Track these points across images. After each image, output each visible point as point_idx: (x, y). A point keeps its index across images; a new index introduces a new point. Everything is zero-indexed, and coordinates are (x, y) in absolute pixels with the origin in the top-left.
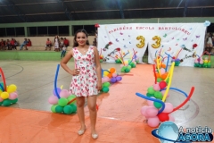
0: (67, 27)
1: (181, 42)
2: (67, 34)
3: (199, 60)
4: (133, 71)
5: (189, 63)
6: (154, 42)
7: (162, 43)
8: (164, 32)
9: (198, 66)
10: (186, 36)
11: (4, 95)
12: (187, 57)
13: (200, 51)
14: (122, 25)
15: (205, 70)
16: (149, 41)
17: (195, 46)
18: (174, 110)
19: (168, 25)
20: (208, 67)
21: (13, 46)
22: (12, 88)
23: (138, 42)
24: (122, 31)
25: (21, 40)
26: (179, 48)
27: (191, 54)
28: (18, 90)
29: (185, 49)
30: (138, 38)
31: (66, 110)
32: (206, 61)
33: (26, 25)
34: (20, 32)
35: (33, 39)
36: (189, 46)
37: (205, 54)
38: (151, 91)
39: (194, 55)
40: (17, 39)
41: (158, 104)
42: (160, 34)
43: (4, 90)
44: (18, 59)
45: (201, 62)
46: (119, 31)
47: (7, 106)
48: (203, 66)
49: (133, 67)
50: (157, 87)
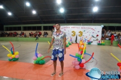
0: (41, 27)
1: (91, 34)
3: (99, 42)
4: (70, 46)
5: (95, 43)
6: (80, 34)
7: (83, 34)
8: (84, 29)
9: (99, 44)
10: (93, 31)
11: (13, 56)
12: (94, 40)
13: (100, 38)
14: (65, 26)
15: (102, 46)
16: (77, 33)
17: (97, 36)
18: (86, 62)
19: (85, 26)
20: (104, 45)
21: (15, 35)
23: (72, 34)
25: (19, 32)
26: (91, 36)
27: (96, 39)
28: (19, 55)
29: (93, 37)
30: (72, 32)
31: (40, 62)
32: (102, 42)
33: (22, 26)
34: (19, 29)
35: (25, 32)
36: (95, 36)
37: (102, 39)
38: (77, 55)
39: (97, 40)
40: (17, 32)
41: (79, 60)
42: (82, 30)
43: (13, 54)
44: (18, 41)
45: (101, 43)
47: (14, 61)
48: (101, 45)
49: (70, 44)
50: (80, 53)
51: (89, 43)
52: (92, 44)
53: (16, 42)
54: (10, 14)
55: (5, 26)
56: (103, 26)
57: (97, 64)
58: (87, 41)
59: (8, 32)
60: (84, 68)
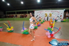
1: (57, 15)
2: (26, 13)
3: (62, 20)
4: (44, 23)
5: (59, 21)
6: (50, 15)
7: (52, 15)
8: (52, 12)
9: (62, 21)
10: (58, 13)
11: (10, 29)
12: (59, 19)
13: (62, 17)
16: (48, 15)
17: (61, 16)
18: (55, 33)
19: (53, 10)
20: (65, 22)
22: (12, 27)
23: (45, 15)
24: (41, 12)
25: (15, 15)
26: (57, 17)
27: (60, 18)
28: (14, 28)
30: (45, 14)
31: (26, 33)
32: (64, 20)
33: (16, 11)
34: (14, 13)
35: (18, 15)
36: (59, 16)
37: (64, 18)
39: (61, 19)
40: (14, 15)
43: (10, 28)
44: (14, 20)
45: (63, 20)
46: (40, 12)
47: (11, 32)
48: (63, 22)
49: (44, 22)
50: (50, 27)
51: (56, 21)
52: (57, 21)
53: (13, 21)
54: (8, 4)
55: (6, 12)
56: (65, 10)
57: (61, 34)
58: (54, 20)
59: (8, 15)
60: (53, 37)
